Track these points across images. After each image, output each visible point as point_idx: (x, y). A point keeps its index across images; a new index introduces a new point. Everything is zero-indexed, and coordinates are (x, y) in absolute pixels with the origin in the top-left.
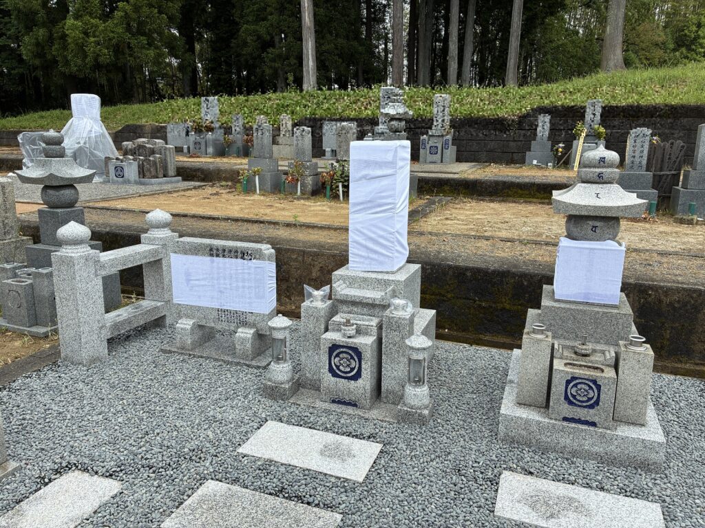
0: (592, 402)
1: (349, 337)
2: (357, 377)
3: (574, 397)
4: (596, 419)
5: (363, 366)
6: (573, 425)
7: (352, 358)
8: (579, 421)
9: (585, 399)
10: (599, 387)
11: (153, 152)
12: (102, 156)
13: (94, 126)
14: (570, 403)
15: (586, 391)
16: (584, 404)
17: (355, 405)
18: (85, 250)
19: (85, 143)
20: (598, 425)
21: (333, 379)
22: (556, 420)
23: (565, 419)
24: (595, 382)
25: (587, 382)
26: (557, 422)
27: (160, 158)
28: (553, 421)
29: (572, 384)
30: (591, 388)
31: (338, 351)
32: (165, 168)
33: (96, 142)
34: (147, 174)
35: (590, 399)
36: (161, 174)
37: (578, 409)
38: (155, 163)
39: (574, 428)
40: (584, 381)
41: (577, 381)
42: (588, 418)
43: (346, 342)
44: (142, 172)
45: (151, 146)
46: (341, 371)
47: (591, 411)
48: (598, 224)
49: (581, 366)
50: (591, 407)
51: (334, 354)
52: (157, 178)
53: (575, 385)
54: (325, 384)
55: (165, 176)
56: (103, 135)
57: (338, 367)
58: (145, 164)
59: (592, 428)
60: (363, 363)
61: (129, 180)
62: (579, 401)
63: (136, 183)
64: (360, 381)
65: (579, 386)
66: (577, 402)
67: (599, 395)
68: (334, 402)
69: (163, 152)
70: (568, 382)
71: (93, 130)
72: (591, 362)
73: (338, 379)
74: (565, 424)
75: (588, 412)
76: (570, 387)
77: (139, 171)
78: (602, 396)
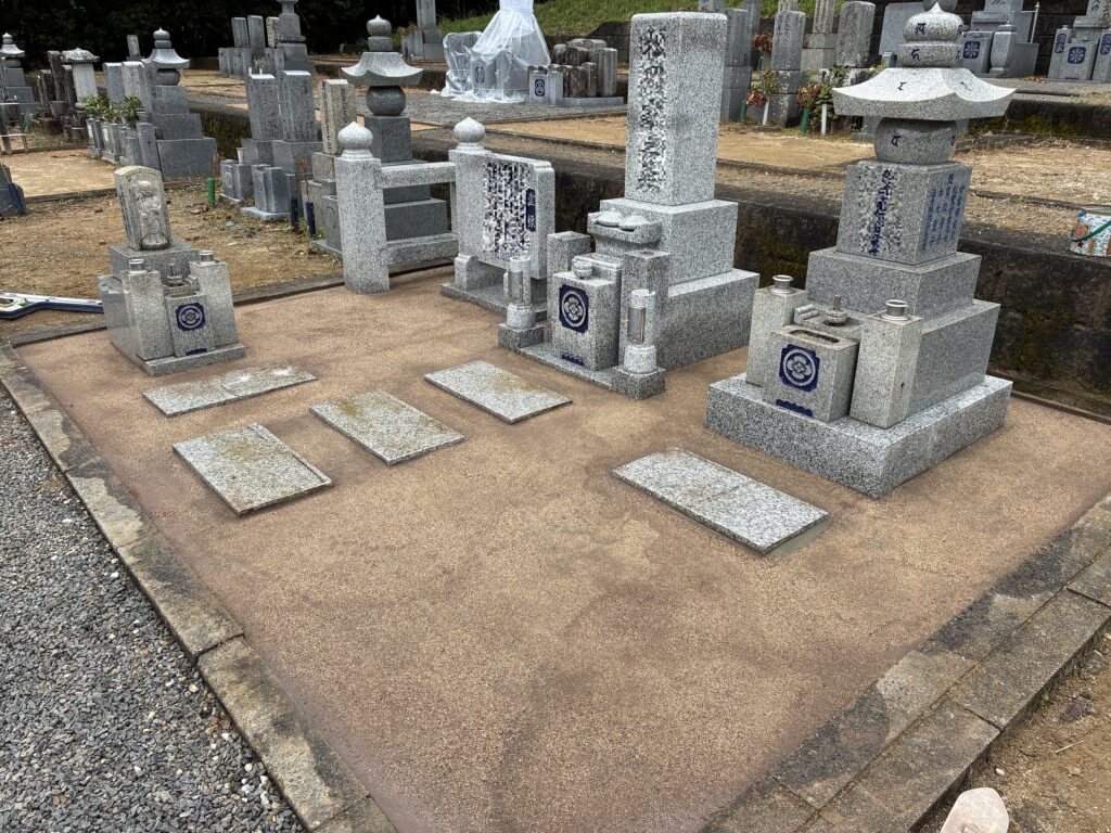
0: (809, 382)
1: (582, 278)
2: (583, 329)
3: (790, 372)
4: (812, 407)
5: (590, 315)
6: (785, 411)
7: (580, 304)
8: (793, 407)
9: (801, 377)
10: (817, 361)
11: (586, 58)
12: (525, 64)
13: (524, 22)
14: (786, 381)
15: (803, 365)
16: (801, 384)
17: (582, 364)
18: (365, 157)
19: (507, 47)
20: (814, 415)
21: (563, 329)
22: (769, 402)
23: (779, 403)
24: (813, 354)
25: (805, 353)
26: (770, 406)
27: (593, 67)
28: (765, 404)
29: (788, 355)
30: (808, 362)
31: (567, 294)
32: (599, 83)
33: (523, 45)
34: (574, 91)
35: (807, 378)
36: (592, 91)
37: (794, 391)
38: (584, 73)
39: (783, 414)
40: (801, 352)
41: (795, 351)
42: (804, 405)
43: (575, 284)
44: (567, 89)
45: (585, 50)
46: (570, 319)
47: (807, 394)
48: (902, 132)
49: (818, 336)
50: (808, 388)
51: (565, 296)
52: (587, 96)
53: (791, 357)
54: (556, 335)
55: (599, 95)
56: (534, 36)
57: (567, 314)
58: (572, 76)
59: (804, 418)
60: (589, 311)
61: (549, 99)
62: (795, 379)
63: (560, 104)
64: (587, 334)
65: (797, 359)
66: (793, 381)
67: (817, 372)
68: (563, 357)
69: (600, 58)
70: (785, 351)
71: (521, 27)
72: (835, 333)
73: (567, 330)
74: (776, 408)
75: (804, 395)
76: (786, 358)
77: (564, 87)
78: (821, 375)
